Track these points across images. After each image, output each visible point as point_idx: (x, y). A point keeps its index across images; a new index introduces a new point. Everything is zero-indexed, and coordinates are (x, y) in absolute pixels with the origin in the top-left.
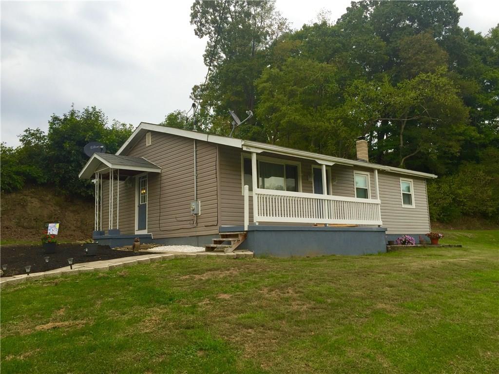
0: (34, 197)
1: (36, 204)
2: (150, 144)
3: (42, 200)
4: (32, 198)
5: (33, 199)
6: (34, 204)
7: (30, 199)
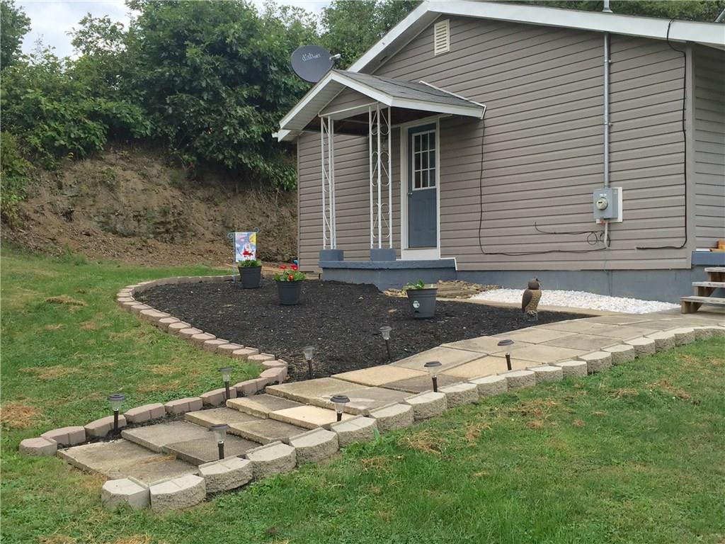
0: (129, 169)
1: (135, 183)
2: (448, 49)
3: (144, 176)
4: (124, 170)
5: (127, 172)
6: (131, 185)
7: (120, 172)
